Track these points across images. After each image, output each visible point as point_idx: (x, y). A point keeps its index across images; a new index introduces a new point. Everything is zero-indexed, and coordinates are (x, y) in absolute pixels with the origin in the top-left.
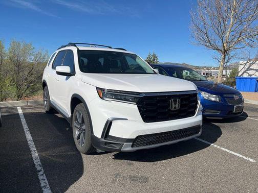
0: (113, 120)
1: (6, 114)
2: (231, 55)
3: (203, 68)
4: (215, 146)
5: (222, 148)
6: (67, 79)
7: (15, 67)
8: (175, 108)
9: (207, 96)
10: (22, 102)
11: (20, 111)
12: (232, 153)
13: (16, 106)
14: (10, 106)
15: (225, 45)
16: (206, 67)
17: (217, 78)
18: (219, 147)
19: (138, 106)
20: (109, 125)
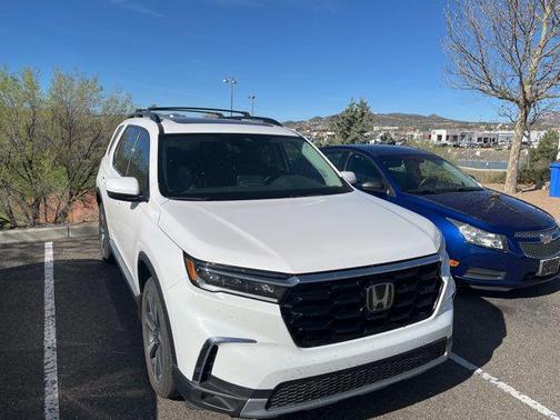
0: (220, 342)
1: (16, 264)
2: (543, 107)
3: (477, 125)
4: (486, 376)
5: (502, 385)
6: (132, 207)
7: (65, 131)
8: (380, 305)
9: (474, 234)
10: (58, 231)
11: (49, 256)
12: (526, 399)
13: (43, 239)
14: (31, 240)
15: (527, 88)
16: (484, 124)
17: (509, 148)
18: (494, 380)
19: (282, 309)
20: (209, 352)
